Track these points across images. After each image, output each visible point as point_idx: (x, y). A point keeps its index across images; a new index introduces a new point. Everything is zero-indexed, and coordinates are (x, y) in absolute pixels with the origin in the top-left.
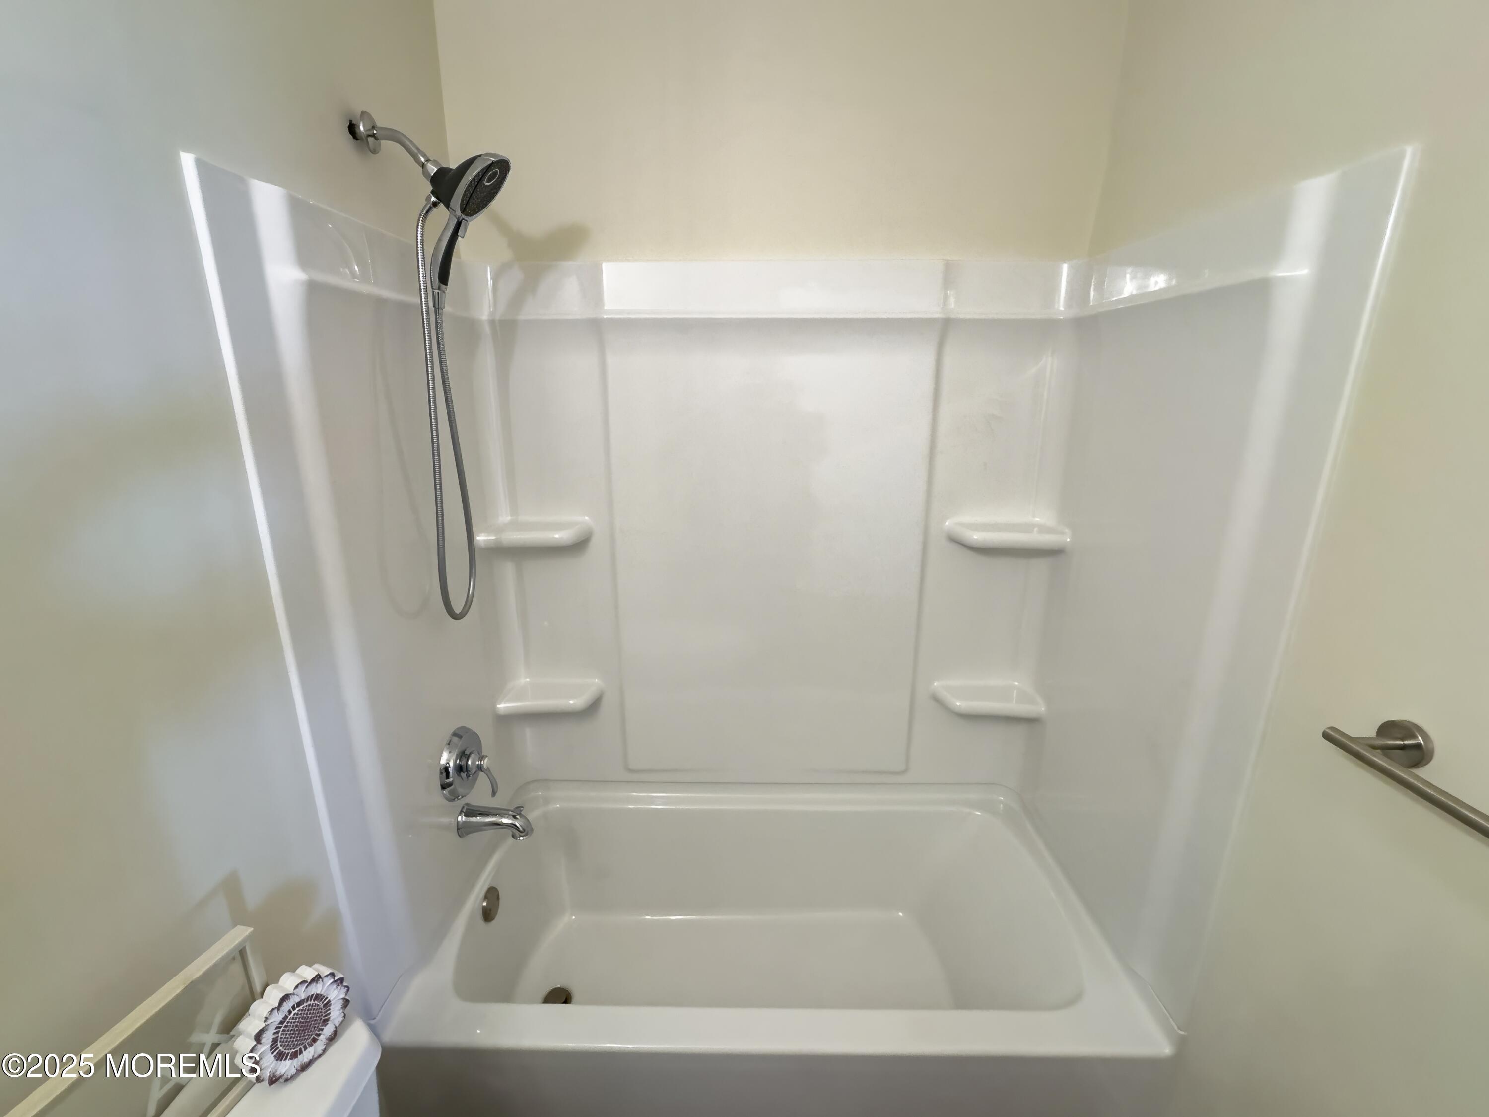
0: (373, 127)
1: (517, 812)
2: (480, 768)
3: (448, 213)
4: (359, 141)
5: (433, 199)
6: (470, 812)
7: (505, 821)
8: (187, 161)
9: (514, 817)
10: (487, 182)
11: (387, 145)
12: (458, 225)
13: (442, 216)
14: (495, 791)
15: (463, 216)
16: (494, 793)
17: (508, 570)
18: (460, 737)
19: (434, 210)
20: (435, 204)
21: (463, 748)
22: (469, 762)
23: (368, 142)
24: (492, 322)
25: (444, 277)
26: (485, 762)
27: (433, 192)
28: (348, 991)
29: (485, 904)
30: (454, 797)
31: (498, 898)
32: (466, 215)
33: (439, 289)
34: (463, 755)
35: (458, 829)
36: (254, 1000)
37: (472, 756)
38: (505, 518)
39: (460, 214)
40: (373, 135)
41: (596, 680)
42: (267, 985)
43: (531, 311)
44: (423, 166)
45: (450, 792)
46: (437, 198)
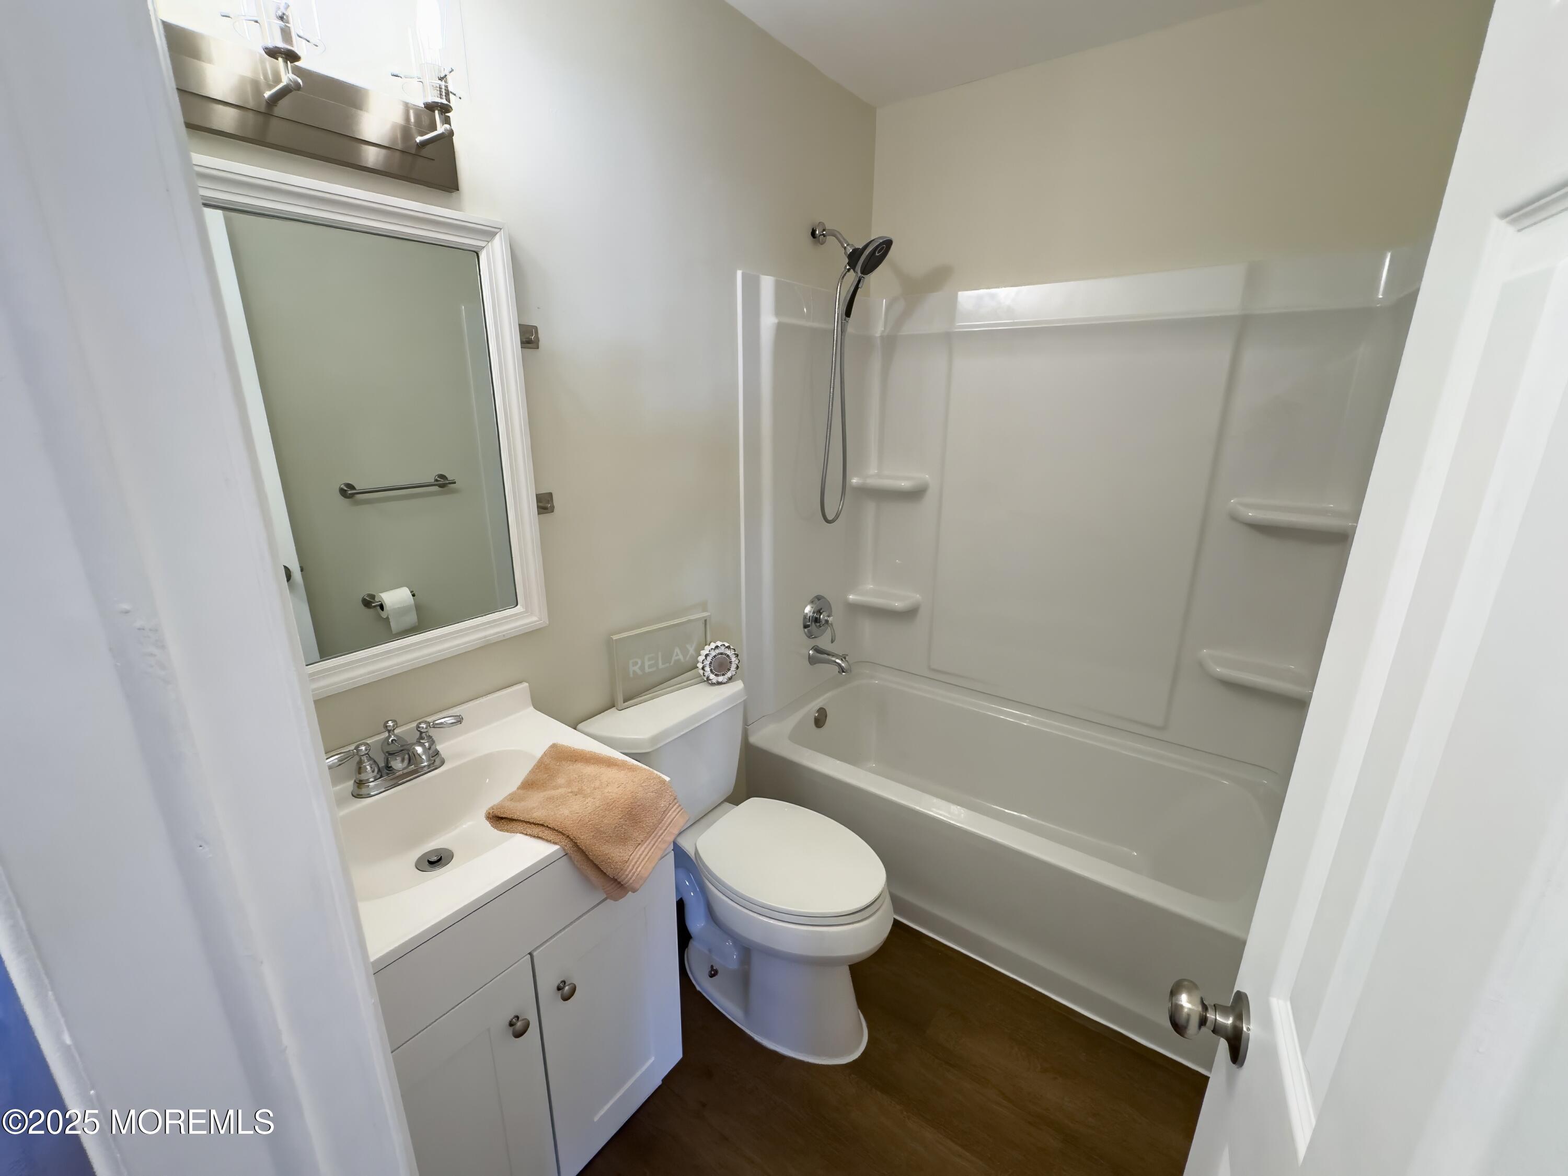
0: (824, 230)
1: (843, 658)
2: (827, 621)
3: (855, 274)
4: (814, 239)
5: (848, 267)
6: (818, 650)
7: (838, 661)
8: (739, 273)
9: (842, 660)
10: (878, 253)
11: (830, 239)
12: (859, 281)
13: (852, 277)
14: (834, 639)
15: (862, 275)
16: (832, 642)
17: (870, 508)
18: (819, 600)
19: (848, 273)
20: (849, 270)
21: (819, 608)
22: (822, 616)
23: (819, 240)
24: (882, 337)
25: (848, 313)
26: (830, 619)
27: (849, 264)
28: (739, 662)
29: (817, 715)
30: (810, 636)
31: (826, 717)
32: (864, 274)
33: (845, 320)
34: (819, 612)
35: (809, 658)
36: (706, 645)
37: (824, 613)
38: (873, 470)
39: (860, 275)
40: (823, 234)
41: (918, 596)
42: (711, 642)
43: (908, 329)
44: (845, 248)
45: (808, 630)
46: (849, 266)
